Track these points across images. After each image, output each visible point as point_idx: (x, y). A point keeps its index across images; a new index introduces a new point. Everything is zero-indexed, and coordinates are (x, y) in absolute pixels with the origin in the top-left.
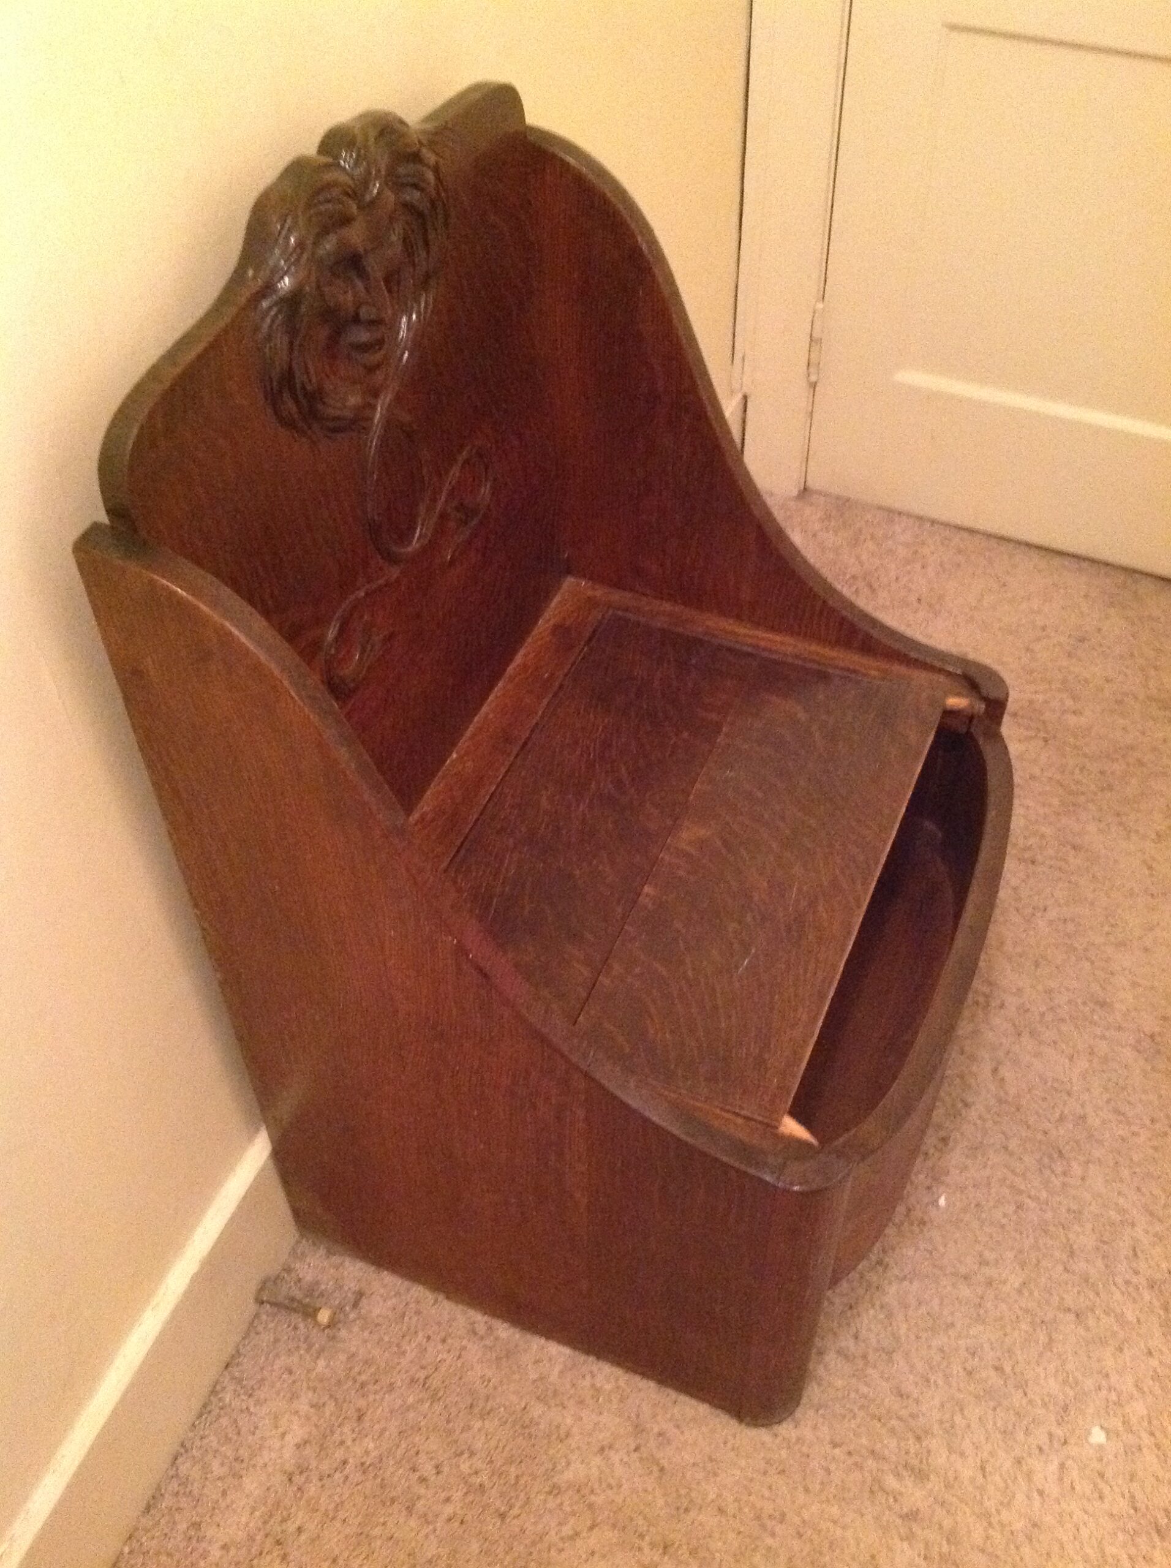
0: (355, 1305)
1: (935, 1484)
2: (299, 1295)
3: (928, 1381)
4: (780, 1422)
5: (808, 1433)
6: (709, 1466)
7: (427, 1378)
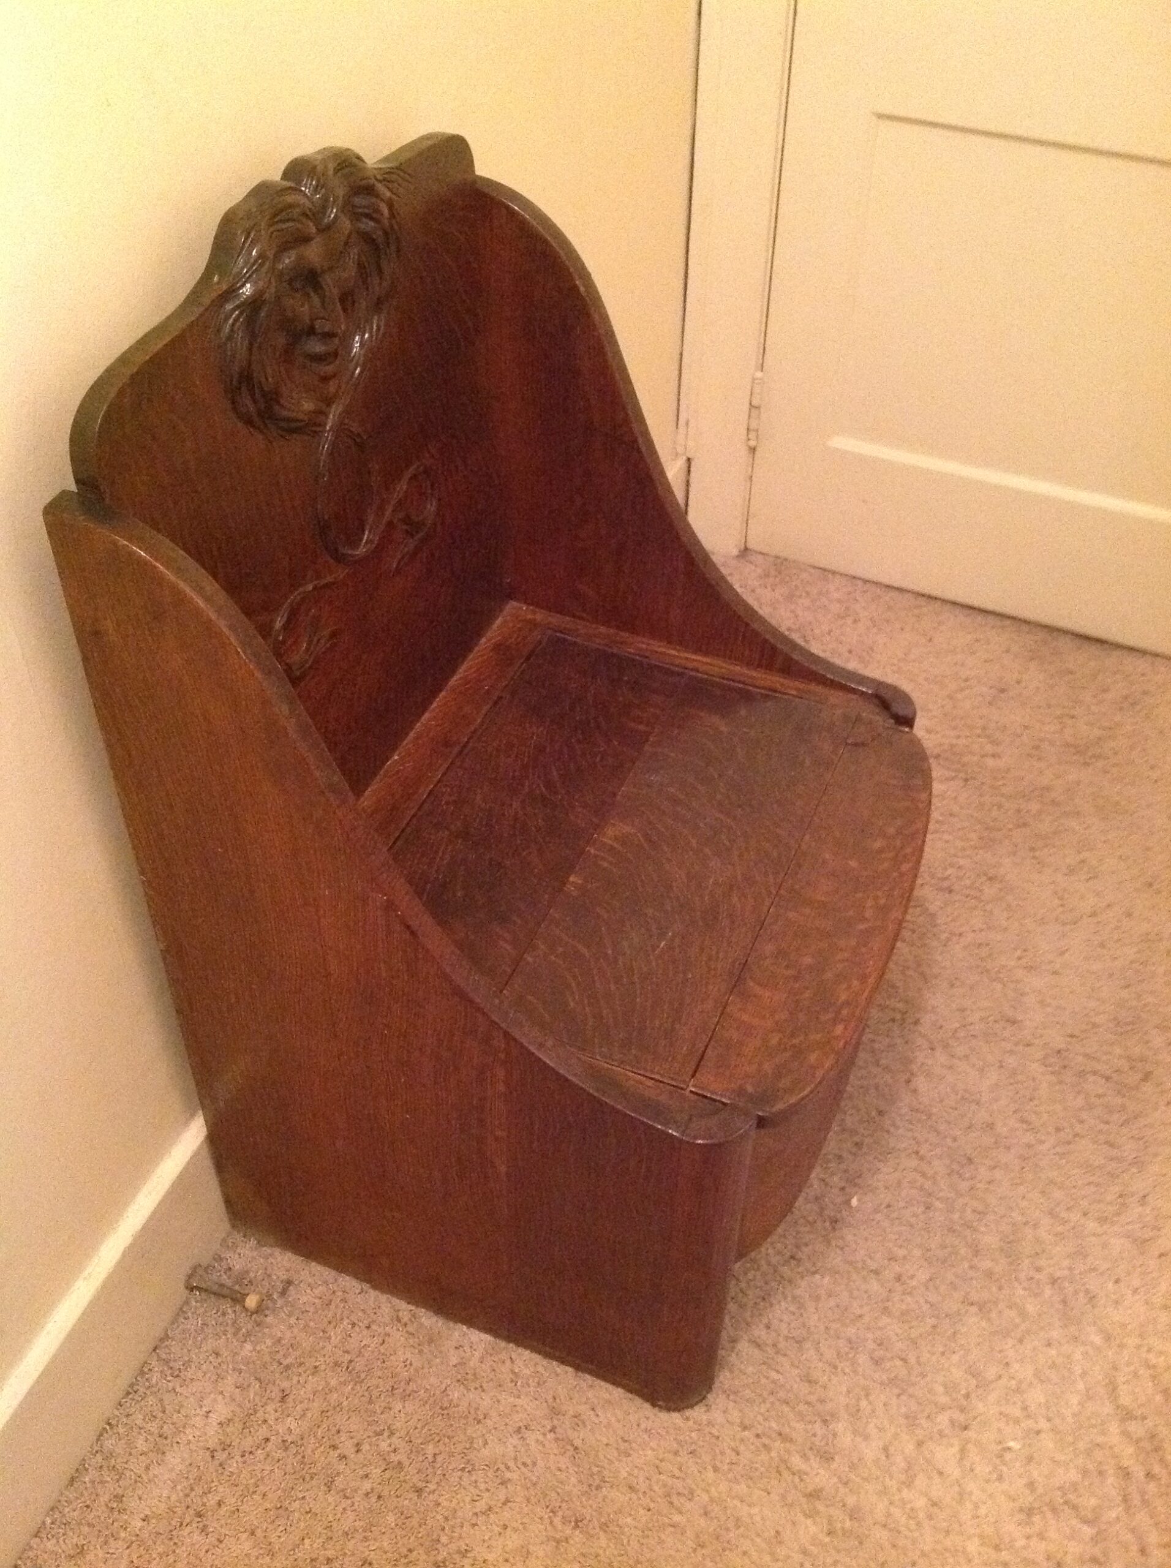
0: (283, 1293)
1: (838, 1463)
2: (229, 1283)
3: (835, 1367)
4: (692, 1406)
5: (717, 1415)
6: (623, 1446)
7: (351, 1361)
